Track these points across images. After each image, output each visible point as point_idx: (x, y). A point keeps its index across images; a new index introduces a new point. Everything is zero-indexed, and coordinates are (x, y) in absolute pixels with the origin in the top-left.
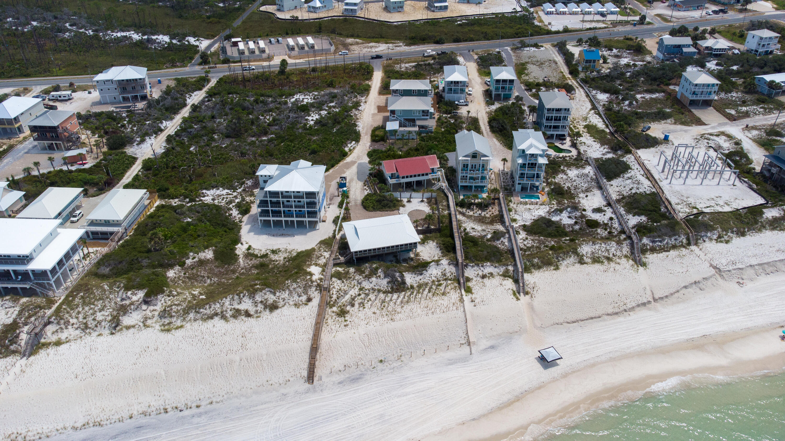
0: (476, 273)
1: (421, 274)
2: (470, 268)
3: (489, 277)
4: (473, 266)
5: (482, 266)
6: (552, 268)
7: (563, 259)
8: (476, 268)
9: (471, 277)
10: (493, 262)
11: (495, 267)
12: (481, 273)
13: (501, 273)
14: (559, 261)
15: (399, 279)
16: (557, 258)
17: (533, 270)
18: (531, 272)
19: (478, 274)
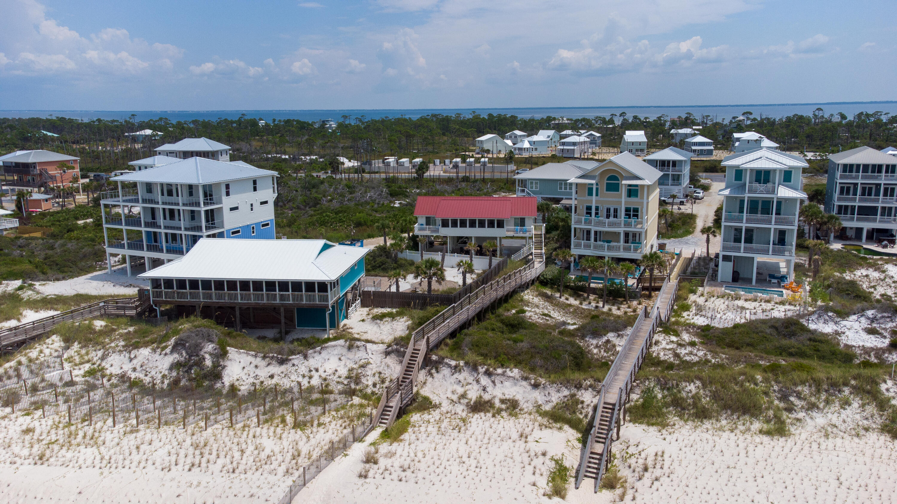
0: (460, 390)
1: (282, 362)
2: (446, 371)
3: (499, 411)
4: (456, 369)
5: (488, 374)
6: (757, 425)
7: (812, 407)
8: (465, 375)
9: (435, 399)
10: (533, 370)
11: (536, 386)
12: (473, 394)
13: (547, 408)
14: (790, 410)
15: (208, 362)
16: (784, 398)
17: (673, 419)
18: (664, 425)
19: (463, 396)
